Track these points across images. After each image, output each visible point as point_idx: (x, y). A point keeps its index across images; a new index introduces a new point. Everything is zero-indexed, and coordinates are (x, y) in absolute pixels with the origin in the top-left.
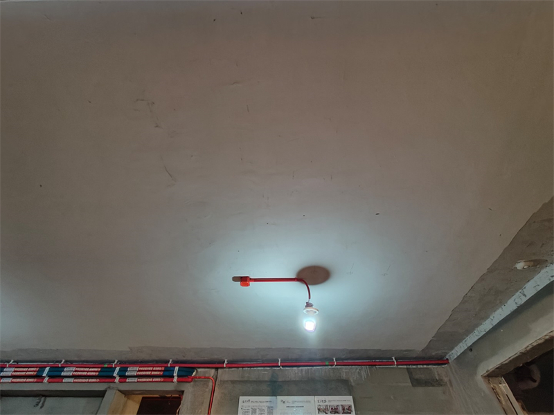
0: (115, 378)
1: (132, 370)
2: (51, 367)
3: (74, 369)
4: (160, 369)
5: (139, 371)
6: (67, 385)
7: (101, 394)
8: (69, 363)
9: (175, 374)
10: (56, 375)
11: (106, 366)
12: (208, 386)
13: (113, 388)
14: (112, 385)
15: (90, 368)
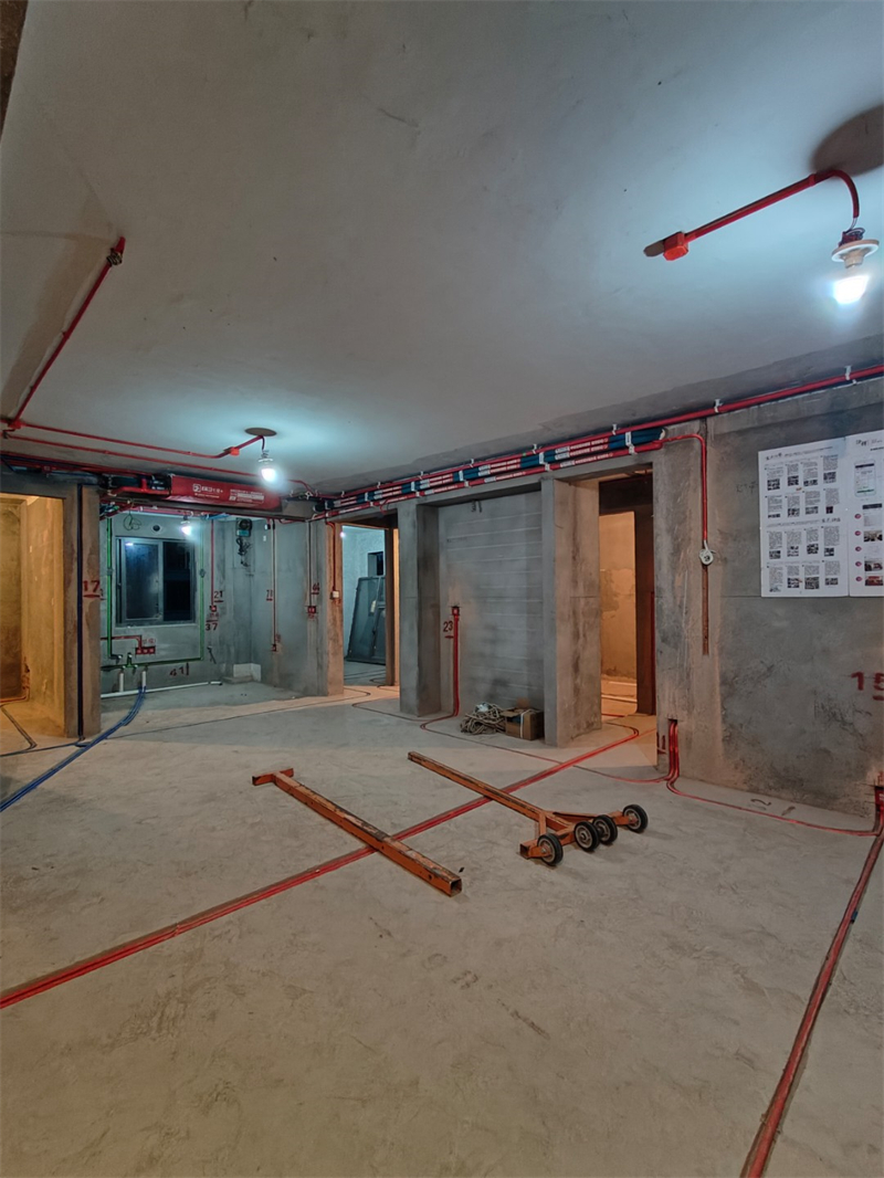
0: (543, 466)
1: (562, 452)
2: (464, 470)
3: (489, 467)
4: (602, 441)
5: (572, 451)
6: (491, 485)
7: (536, 488)
8: (481, 461)
9: (628, 443)
10: (473, 477)
11: (524, 454)
12: (692, 448)
13: (547, 479)
14: (544, 475)
15: (506, 461)
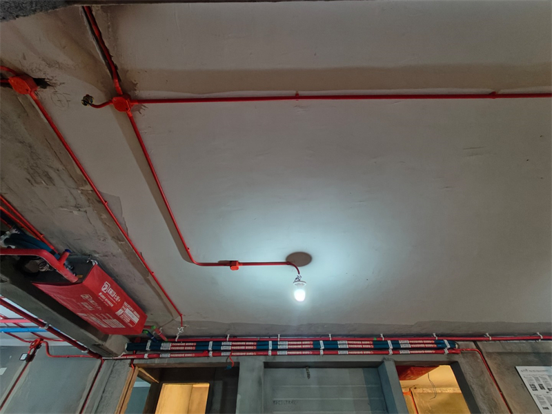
1: (404, 343)
3: (347, 342)
4: (430, 341)
6: (343, 356)
8: (341, 336)
10: (332, 347)
11: (375, 339)
12: (477, 357)
13: (388, 360)
14: (386, 356)
15: (361, 341)
